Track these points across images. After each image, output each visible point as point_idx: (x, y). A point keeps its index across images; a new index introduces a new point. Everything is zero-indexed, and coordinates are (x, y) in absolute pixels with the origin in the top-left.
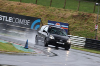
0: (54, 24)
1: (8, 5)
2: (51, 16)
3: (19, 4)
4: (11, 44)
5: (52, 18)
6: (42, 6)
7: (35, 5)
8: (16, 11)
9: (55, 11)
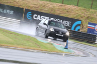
0: (94, 26)
1: (51, 6)
2: (92, 18)
3: (61, 6)
4: (52, 44)
5: (92, 20)
6: (83, 8)
7: (76, 7)
8: (57, 13)
9: (95, 13)
